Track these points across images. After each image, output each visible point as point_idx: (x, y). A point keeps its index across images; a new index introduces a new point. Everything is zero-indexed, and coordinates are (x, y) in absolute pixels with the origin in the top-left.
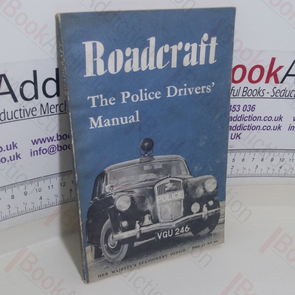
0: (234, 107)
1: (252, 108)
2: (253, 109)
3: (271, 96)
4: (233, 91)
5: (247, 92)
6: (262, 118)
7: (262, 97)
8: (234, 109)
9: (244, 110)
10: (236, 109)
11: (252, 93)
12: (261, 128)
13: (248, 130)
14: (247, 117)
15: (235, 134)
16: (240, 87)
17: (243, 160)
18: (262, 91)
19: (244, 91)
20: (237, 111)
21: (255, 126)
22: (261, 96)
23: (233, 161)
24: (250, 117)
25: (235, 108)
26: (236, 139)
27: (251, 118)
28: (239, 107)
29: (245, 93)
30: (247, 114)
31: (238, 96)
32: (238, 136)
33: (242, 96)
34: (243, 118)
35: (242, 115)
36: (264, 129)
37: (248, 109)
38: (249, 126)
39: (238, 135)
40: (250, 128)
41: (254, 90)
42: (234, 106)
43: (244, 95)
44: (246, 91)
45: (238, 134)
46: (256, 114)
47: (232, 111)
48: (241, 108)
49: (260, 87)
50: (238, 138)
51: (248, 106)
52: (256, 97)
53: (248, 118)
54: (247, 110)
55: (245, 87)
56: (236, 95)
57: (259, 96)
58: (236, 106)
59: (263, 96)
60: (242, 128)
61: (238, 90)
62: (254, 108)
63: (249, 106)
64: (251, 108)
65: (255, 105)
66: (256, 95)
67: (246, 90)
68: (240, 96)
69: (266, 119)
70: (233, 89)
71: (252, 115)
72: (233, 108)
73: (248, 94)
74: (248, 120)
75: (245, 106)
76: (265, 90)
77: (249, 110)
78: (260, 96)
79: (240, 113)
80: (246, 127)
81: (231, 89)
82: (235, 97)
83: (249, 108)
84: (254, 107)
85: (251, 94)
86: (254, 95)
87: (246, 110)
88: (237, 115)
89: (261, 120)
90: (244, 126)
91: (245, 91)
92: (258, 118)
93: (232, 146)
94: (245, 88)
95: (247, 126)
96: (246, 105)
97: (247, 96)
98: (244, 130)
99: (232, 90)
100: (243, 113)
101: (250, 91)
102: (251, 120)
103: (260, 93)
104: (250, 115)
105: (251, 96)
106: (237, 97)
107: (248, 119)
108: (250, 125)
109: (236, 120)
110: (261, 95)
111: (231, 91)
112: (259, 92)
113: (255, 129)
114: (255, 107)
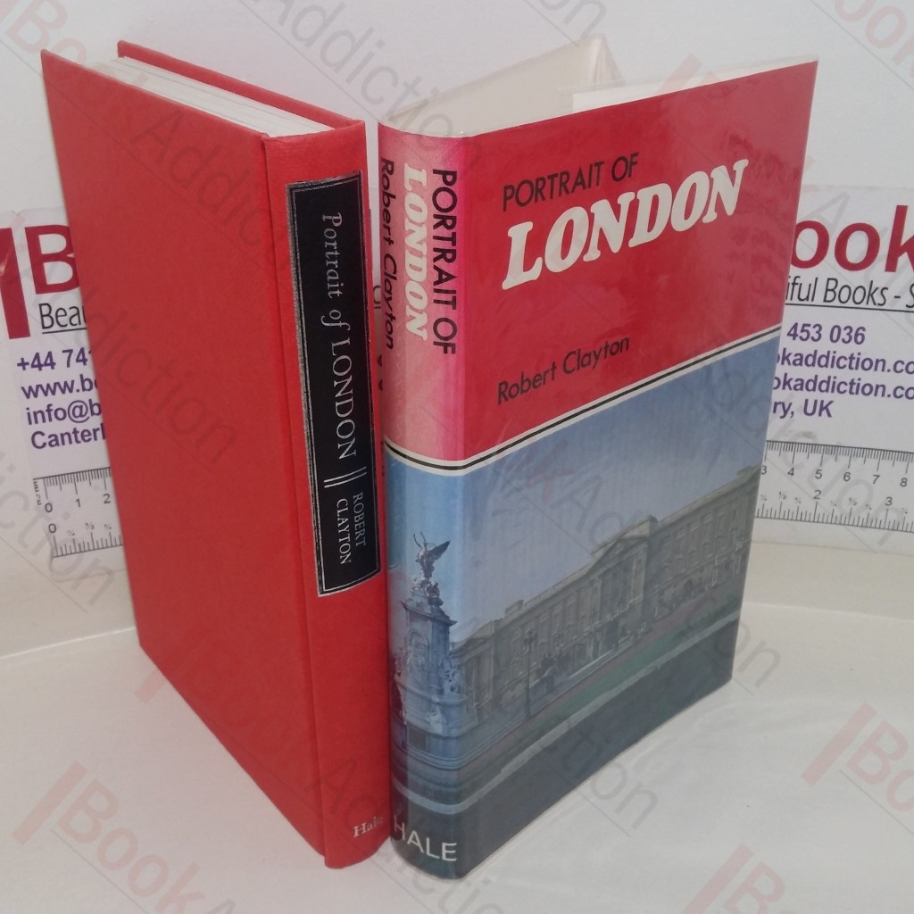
0: (806, 328)
1: (858, 335)
2: (859, 339)
3: (907, 306)
4: (797, 287)
5: (837, 290)
6: (889, 365)
7: (881, 307)
8: (804, 335)
9: (835, 338)
10: (811, 335)
11: (852, 295)
12: (889, 391)
13: (851, 393)
14: (846, 359)
15: (816, 402)
16: (817, 279)
17: (847, 478)
18: (879, 291)
19: (827, 290)
20: (813, 339)
21: (869, 385)
22: (879, 305)
23: (818, 476)
24: (852, 358)
25: (808, 332)
26: (820, 414)
27: (855, 362)
28: (817, 328)
29: (830, 295)
30: (843, 350)
31: (813, 300)
32: (825, 408)
33: (825, 301)
34: (831, 360)
35: (829, 352)
36: (898, 394)
37: (844, 335)
38: (852, 383)
39: (825, 405)
40: (855, 388)
41: (857, 289)
42: (804, 325)
43: (827, 299)
44: (833, 290)
45: (822, 402)
46: (868, 350)
47: (801, 338)
48: (826, 333)
49: (872, 282)
50: (824, 412)
51: (845, 329)
52: (863, 305)
53: (848, 361)
54: (843, 341)
55: (829, 279)
56: (807, 298)
57: (871, 305)
58: (809, 325)
59: (883, 305)
60: (832, 386)
61: (810, 285)
62: (863, 335)
63: (848, 330)
64: (853, 334)
65: (863, 329)
66: (863, 300)
67: (833, 288)
68: (819, 299)
69: (899, 367)
70: (797, 281)
71: (859, 354)
72: (802, 331)
73: (839, 296)
74: (847, 367)
75: (836, 330)
76: (887, 289)
77: (847, 339)
78: (875, 304)
79: (824, 346)
80: (846, 384)
81: (791, 281)
82: (805, 302)
83: (848, 334)
84: (861, 331)
85: (849, 298)
86: (858, 300)
87: (840, 340)
88: (816, 352)
89: (886, 369)
90: (838, 381)
91: (830, 287)
92: (876, 364)
93: (810, 433)
94: (830, 281)
95: (848, 381)
96: (838, 327)
97: (836, 303)
98: (839, 392)
99: (794, 284)
100: (832, 347)
101: (845, 291)
102: (857, 368)
103: (874, 295)
104: (852, 355)
105: (850, 303)
106: (810, 302)
107: (847, 363)
108: (856, 381)
109: (813, 364)
110: (877, 302)
111: (791, 286)
112: (871, 295)
113: (870, 393)
114: (864, 332)
